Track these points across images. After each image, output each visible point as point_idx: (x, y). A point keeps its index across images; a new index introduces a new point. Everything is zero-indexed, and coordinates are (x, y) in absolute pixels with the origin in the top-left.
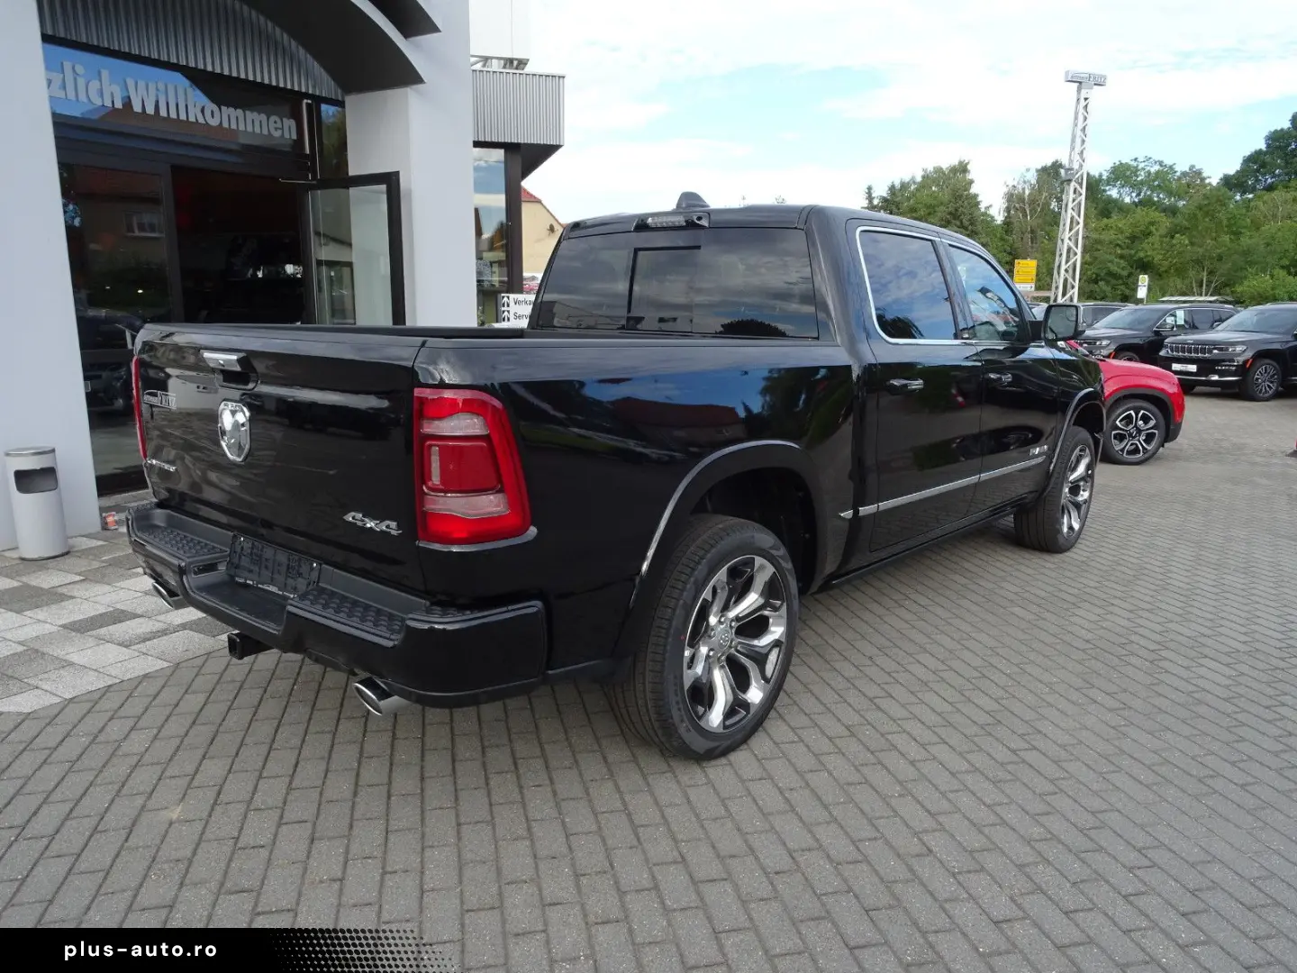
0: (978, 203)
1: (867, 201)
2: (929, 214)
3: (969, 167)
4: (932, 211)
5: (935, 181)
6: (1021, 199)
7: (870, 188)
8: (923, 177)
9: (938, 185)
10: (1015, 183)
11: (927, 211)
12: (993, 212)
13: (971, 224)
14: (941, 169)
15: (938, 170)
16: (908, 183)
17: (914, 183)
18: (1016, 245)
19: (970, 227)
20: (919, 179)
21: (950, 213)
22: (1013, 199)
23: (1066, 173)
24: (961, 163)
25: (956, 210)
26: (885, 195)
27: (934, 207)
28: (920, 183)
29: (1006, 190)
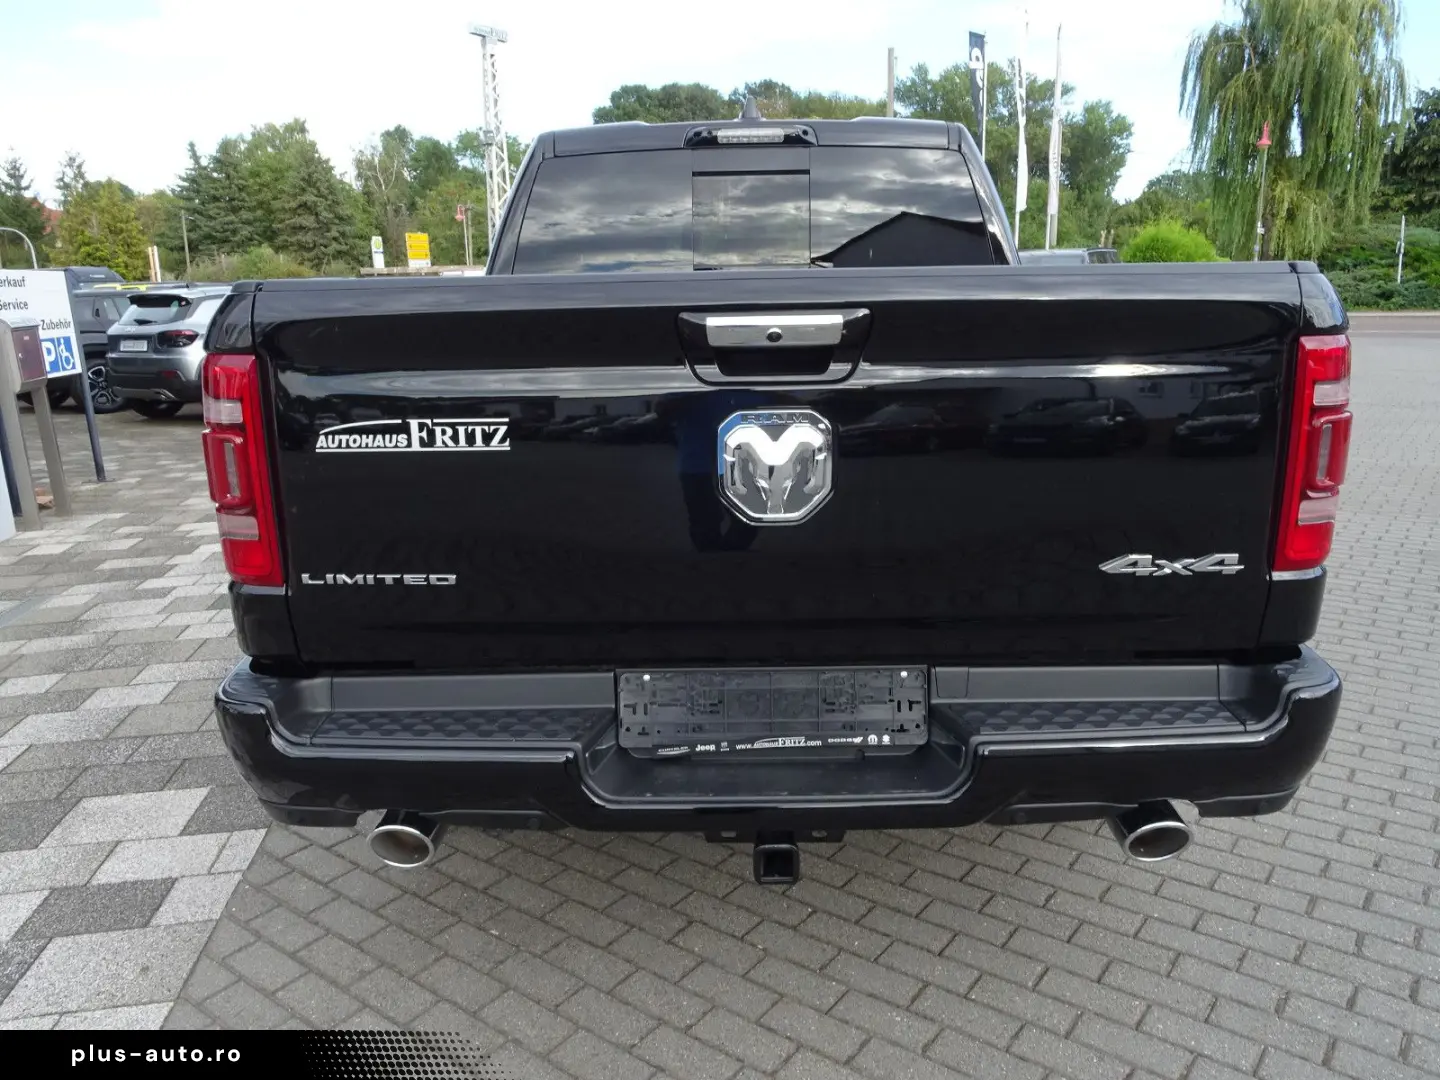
0: (332, 168)
1: (192, 161)
2: (276, 180)
3: (307, 126)
4: (279, 176)
5: (270, 141)
6: (371, 166)
7: (192, 145)
8: (253, 135)
9: (273, 147)
10: (362, 149)
11: (274, 176)
12: (347, 179)
13: (331, 193)
14: (274, 126)
15: (271, 128)
16: (236, 141)
17: (244, 141)
18: (380, 219)
19: (330, 197)
20: (249, 137)
21: (303, 179)
22: (363, 167)
23: (485, 136)
24: (296, 121)
25: (309, 176)
26: (214, 154)
27: (281, 171)
28: (249, 143)
29: (353, 155)
